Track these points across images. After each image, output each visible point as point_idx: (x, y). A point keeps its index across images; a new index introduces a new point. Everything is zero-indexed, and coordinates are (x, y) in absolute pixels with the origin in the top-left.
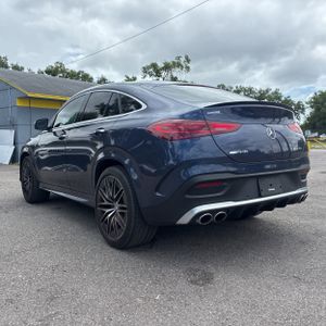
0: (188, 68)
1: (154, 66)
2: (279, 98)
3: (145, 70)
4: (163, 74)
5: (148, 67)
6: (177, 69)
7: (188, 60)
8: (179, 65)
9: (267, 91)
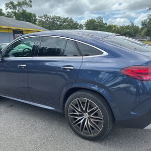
0: (31, 6)
1: (12, 3)
2: (72, 22)
3: (7, 5)
4: (18, 8)
5: (9, 4)
6: (25, 6)
7: (31, 2)
8: (26, 4)
9: (67, 18)
